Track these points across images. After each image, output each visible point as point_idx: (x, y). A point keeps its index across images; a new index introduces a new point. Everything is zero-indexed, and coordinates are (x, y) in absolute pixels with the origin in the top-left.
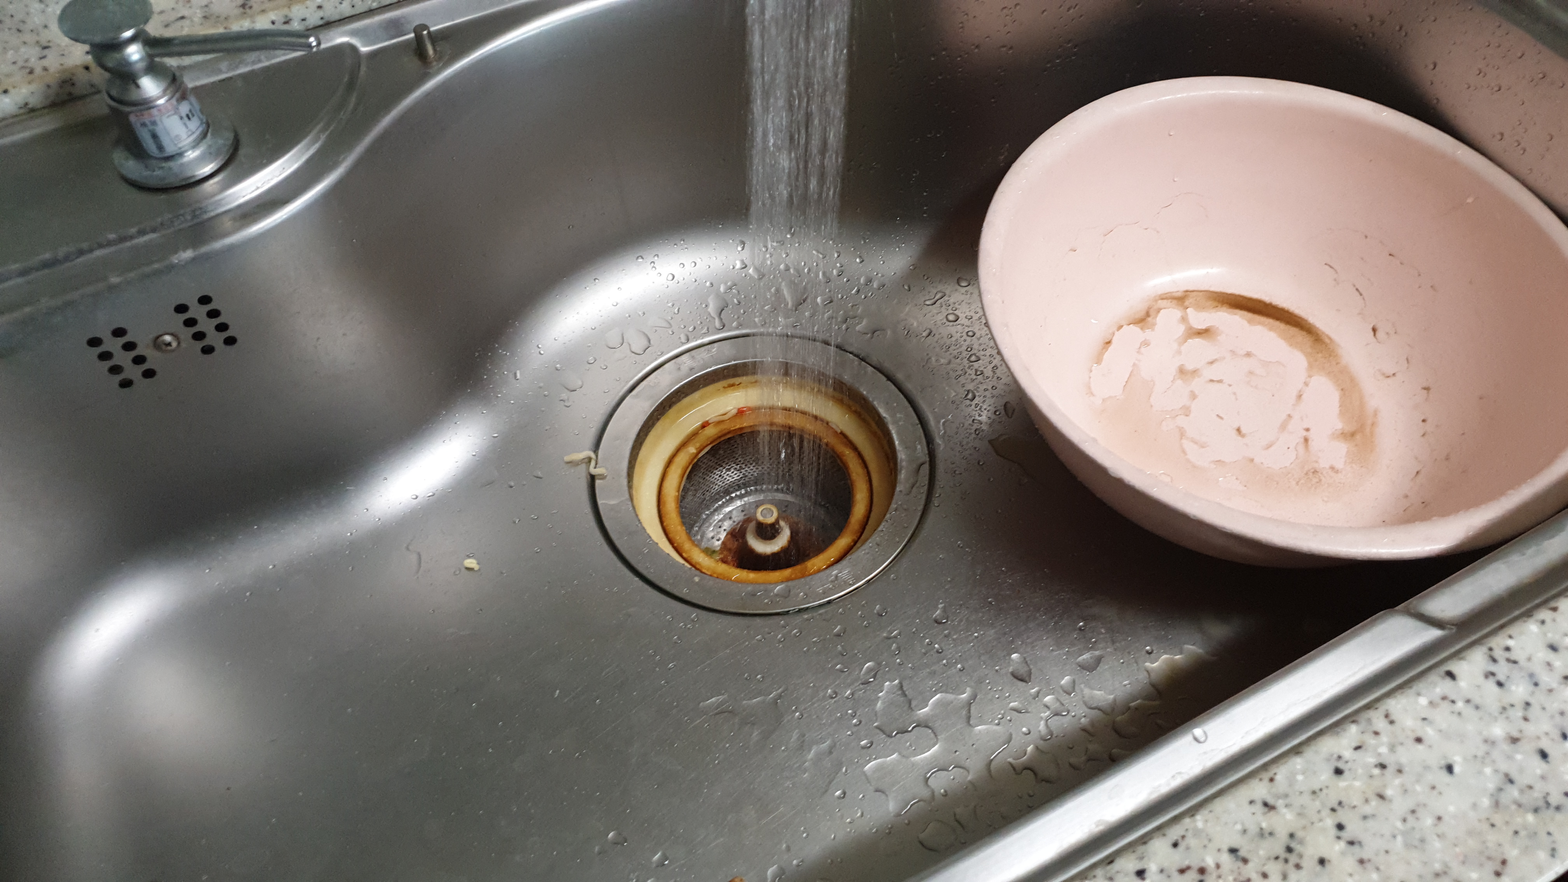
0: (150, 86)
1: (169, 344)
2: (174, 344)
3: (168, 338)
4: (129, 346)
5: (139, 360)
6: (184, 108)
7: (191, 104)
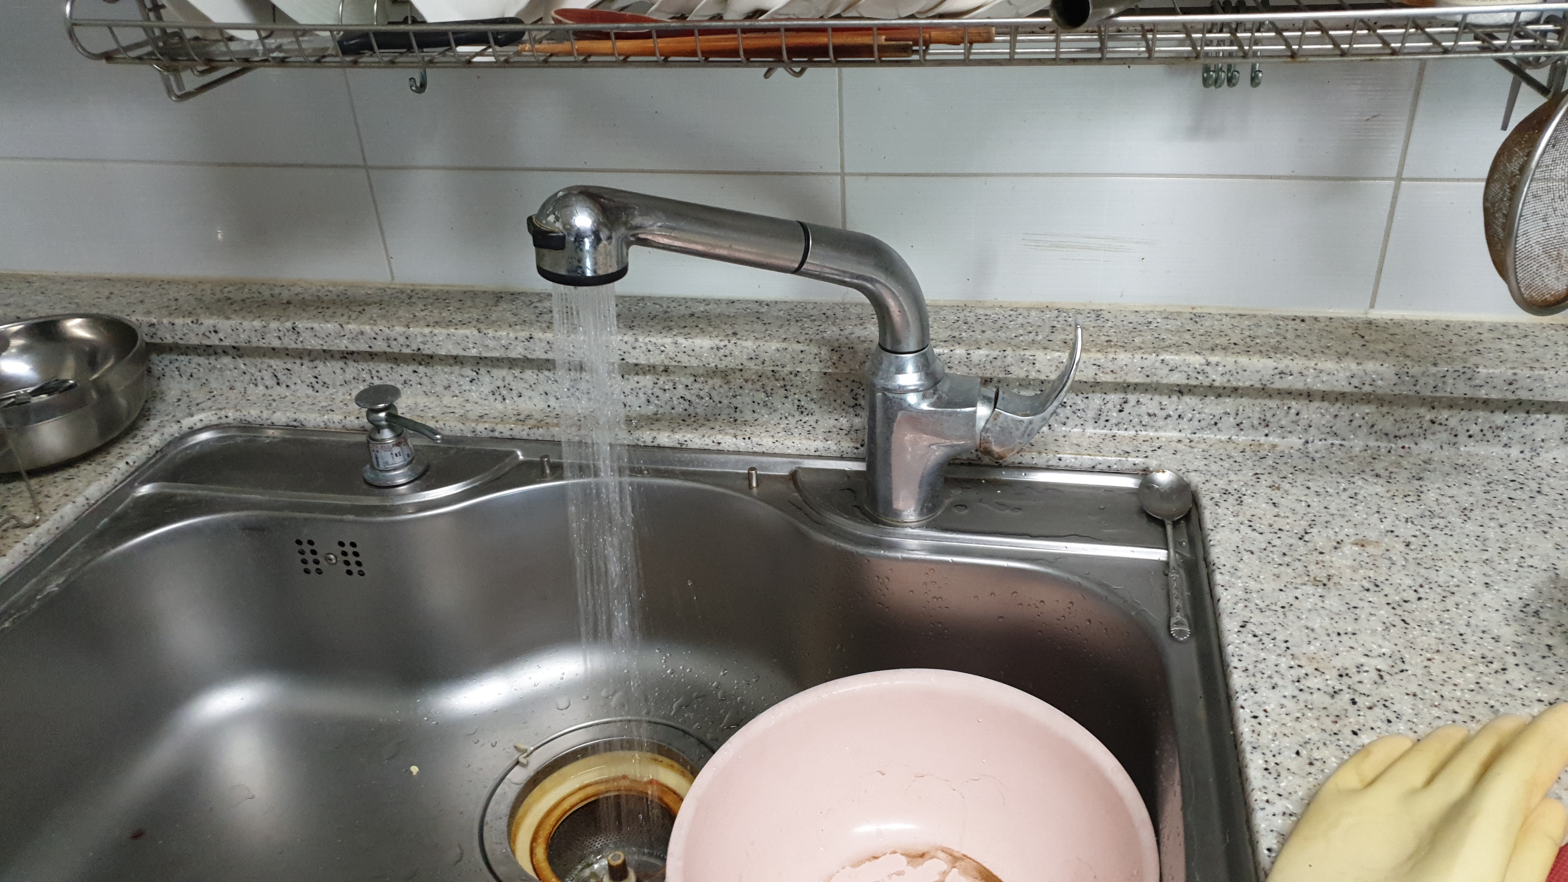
0: (387, 434)
1: (330, 560)
2: (334, 561)
3: (332, 557)
4: (314, 552)
5: (316, 562)
6: (396, 450)
7: (402, 450)
